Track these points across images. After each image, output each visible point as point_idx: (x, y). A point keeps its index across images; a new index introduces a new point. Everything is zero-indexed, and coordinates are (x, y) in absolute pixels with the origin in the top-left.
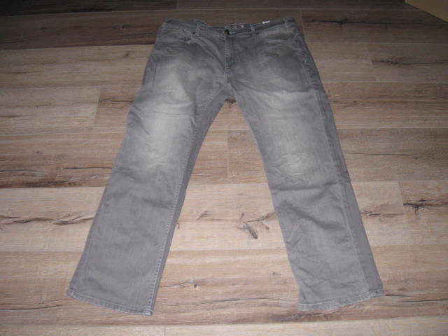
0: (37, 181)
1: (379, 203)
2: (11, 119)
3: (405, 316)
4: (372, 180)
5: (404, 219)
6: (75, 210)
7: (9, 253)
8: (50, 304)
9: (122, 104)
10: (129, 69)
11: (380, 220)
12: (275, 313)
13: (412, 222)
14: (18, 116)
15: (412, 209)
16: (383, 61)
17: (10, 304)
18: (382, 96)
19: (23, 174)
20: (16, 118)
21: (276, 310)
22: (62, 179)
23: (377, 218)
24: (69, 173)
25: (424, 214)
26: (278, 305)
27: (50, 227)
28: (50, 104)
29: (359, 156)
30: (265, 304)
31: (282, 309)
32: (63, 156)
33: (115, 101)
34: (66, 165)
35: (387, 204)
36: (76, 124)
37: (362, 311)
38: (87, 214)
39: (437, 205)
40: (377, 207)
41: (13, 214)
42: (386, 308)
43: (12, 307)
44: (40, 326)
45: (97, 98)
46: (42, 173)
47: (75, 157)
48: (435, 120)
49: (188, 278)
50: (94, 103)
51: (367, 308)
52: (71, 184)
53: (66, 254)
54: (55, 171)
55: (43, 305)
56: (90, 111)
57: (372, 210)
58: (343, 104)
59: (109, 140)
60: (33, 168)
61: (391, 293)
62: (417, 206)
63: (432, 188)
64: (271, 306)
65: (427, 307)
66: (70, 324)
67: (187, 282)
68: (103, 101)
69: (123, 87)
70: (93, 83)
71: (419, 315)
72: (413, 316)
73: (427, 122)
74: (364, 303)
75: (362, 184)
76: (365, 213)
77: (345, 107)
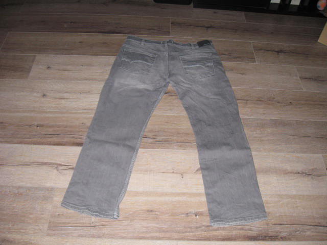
1: (311, 168)
2: (63, 100)
4: (305, 152)
8: (97, 224)
11: (312, 178)
12: (249, 235)
14: (67, 99)
16: (307, 78)
17: (69, 223)
18: (306, 101)
19: (74, 137)
20: (66, 100)
21: (250, 233)
23: (310, 177)
26: (250, 230)
28: (89, 92)
29: (296, 137)
30: (242, 229)
31: (253, 232)
35: (316, 169)
37: (305, 235)
40: (310, 170)
41: (68, 163)
42: (320, 234)
43: (70, 225)
44: (91, 239)
49: (190, 211)
51: (308, 233)
55: (92, 225)
57: (307, 172)
58: (283, 104)
60: (80, 134)
61: (323, 224)
64: (246, 230)
66: (112, 238)
67: (190, 213)
74: (306, 230)
75: (298, 155)
76: (303, 173)
77: (285, 106)
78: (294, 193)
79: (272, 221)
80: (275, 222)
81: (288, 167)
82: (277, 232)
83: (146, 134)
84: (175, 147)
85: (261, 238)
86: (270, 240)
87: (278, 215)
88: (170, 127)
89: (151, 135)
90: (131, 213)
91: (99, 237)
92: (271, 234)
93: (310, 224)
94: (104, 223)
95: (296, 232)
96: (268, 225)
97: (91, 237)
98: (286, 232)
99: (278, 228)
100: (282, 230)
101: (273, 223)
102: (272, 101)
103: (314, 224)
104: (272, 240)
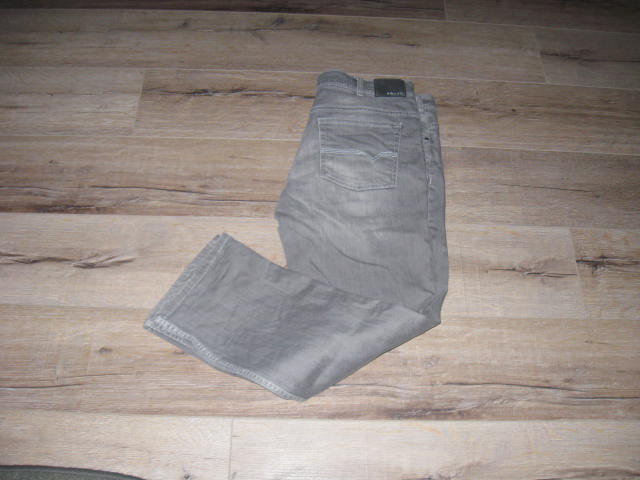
0: (50, 203)
1: (543, 258)
2: (13, 111)
3: (572, 418)
4: (533, 224)
5: (576, 282)
6: (106, 248)
7: (8, 306)
8: (67, 381)
9: (177, 97)
10: (188, 45)
11: (543, 281)
12: (389, 405)
13: (586, 286)
14: (23, 107)
15: (587, 269)
16: (557, 55)
17: (8, 380)
18: (553, 105)
19: (29, 193)
20: (19, 110)
21: (390, 403)
22: (88, 203)
23: (538, 279)
24: (98, 193)
25: (604, 276)
26: (393, 395)
27: (70, 270)
28: (70, 92)
29: (516, 189)
30: (375, 393)
31: (400, 401)
32: (88, 169)
33: (166, 91)
34: (93, 181)
35: (553, 260)
36: (108, 123)
37: (512, 408)
38: (123, 255)
39: (623, 265)
40: (539, 263)
41: (14, 250)
42: (546, 405)
43: (11, 384)
44: (52, 412)
45: (139, 87)
46: (58, 191)
47: (107, 171)
48: (627, 143)
50: (134, 92)
51: (520, 403)
52: (100, 210)
53: (92, 310)
54: (76, 190)
55: (56, 383)
56: (128, 105)
57: (532, 267)
58: (497, 114)
59: (156, 148)
60: (44, 184)
61: (553, 384)
62: (595, 264)
63: (617, 240)
64: (383, 396)
65: (602, 407)
66: (97, 411)
68: (148, 90)
69: (178, 72)
70: (133, 64)
71: (591, 418)
72: (582, 418)
73: (615, 146)
74: (515, 397)
75: (519, 229)
76: (522, 270)
77: (499, 117)
78: (499, 314)
79: (444, 375)
80: (450, 379)
81: (492, 256)
82: (451, 400)
83: (185, 183)
84: (245, 213)
85: (414, 413)
86: (434, 417)
87: (457, 363)
88: (238, 167)
89: (194, 185)
90: (140, 357)
91: (68, 409)
92: (437, 405)
93: (525, 383)
94: (81, 379)
95: (494, 400)
96: (432, 385)
97: (53, 409)
98: (471, 400)
99: (454, 392)
100: (463, 397)
101: (445, 381)
102: (472, 106)
103: (536, 383)
104: (437, 419)
